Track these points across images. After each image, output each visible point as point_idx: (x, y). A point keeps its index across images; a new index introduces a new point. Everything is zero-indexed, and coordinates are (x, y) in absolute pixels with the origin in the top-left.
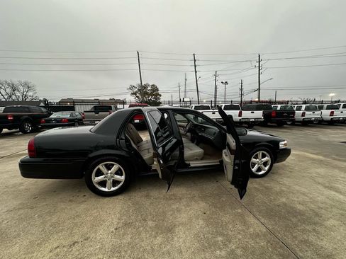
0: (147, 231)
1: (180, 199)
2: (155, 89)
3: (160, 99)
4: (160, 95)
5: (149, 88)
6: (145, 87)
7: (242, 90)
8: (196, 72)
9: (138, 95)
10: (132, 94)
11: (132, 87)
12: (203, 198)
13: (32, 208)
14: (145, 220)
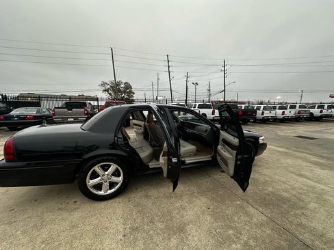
0: (158, 234)
1: (181, 196)
2: (128, 86)
3: (133, 97)
4: (134, 93)
5: (123, 86)
6: (118, 84)
7: (209, 90)
8: (169, 72)
9: (110, 92)
10: (104, 91)
11: (104, 84)
12: (203, 193)
13: (10, 223)
14: (152, 222)
